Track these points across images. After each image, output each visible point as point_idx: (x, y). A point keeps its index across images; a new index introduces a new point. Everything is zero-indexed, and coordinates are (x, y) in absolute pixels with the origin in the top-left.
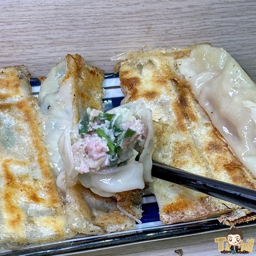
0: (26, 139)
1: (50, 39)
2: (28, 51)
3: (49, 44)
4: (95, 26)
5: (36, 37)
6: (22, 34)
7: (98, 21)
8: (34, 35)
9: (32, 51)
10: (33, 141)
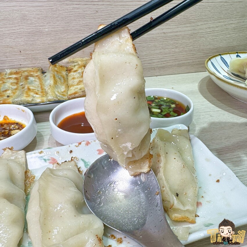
0: (37, 83)
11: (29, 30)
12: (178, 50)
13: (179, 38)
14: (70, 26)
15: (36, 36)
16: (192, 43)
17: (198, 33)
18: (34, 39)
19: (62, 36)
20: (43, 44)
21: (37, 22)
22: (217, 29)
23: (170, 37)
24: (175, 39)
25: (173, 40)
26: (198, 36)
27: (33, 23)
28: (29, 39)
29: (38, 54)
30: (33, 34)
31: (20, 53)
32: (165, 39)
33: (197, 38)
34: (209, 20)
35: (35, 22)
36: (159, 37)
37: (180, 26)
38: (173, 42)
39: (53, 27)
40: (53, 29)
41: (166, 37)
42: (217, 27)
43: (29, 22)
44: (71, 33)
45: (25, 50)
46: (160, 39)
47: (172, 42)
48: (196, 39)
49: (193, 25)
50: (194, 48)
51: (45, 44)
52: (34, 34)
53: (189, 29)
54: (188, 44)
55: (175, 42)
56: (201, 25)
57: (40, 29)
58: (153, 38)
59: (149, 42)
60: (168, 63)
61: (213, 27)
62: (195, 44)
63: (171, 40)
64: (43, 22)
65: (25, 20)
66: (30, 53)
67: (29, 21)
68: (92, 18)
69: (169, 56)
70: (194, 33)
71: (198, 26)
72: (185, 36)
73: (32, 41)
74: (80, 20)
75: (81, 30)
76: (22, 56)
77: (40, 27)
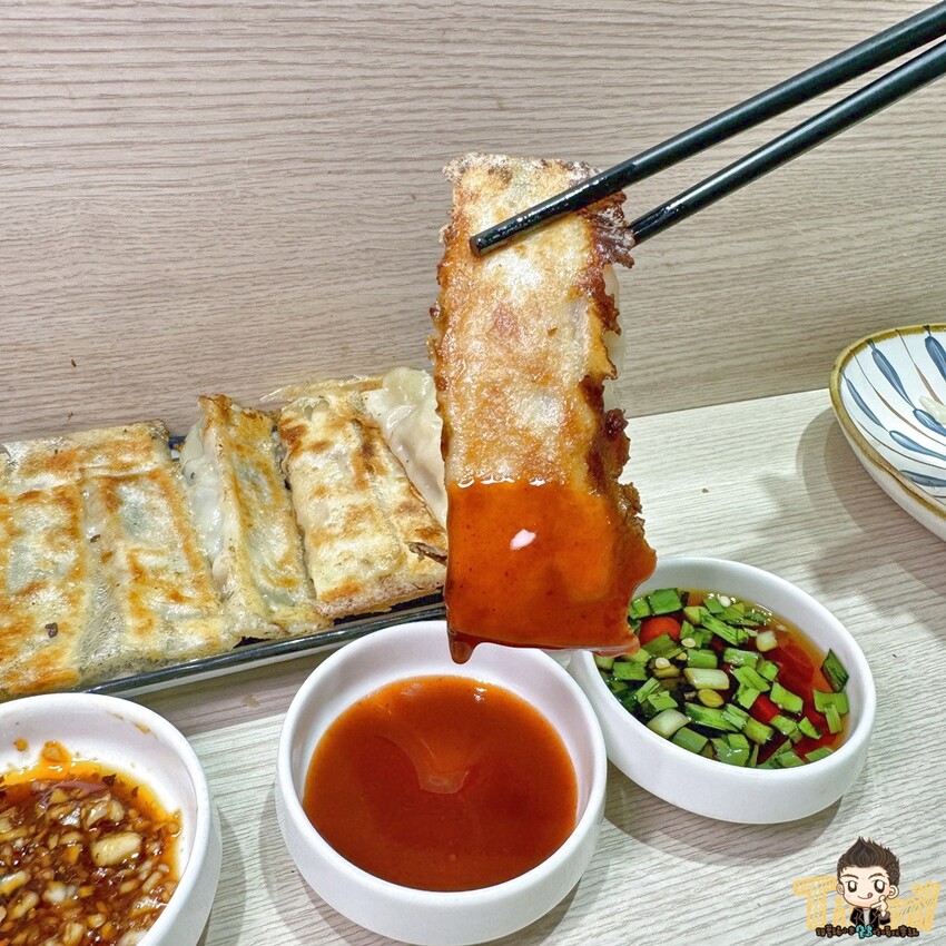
0: (164, 521)
1: (197, 376)
2: (161, 396)
3: (195, 384)
4: (262, 351)
5: (173, 375)
6: (150, 371)
7: (266, 344)
8: (169, 372)
9: (167, 397)
10: (175, 523)
11: (118, 280)
12: (714, 324)
13: (720, 282)
14: (296, 255)
15: (144, 299)
16: (766, 296)
17: (793, 259)
18: (139, 312)
19: (260, 294)
20: (179, 331)
21: (156, 246)
22: (859, 243)
23: (688, 280)
25: (699, 289)
26: (790, 269)
27: (138, 252)
28: (115, 311)
29: (151, 368)
30: (132, 294)
31: (69, 370)
33: (785, 276)
34: (836, 213)
35: (145, 246)
37: (729, 238)
38: (699, 294)
39: (226, 261)
40: (222, 271)
42: (860, 236)
43: (121, 247)
44: (300, 283)
45: (93, 357)
47: (695, 295)
48: (780, 282)
49: (777, 231)
50: (772, 311)
51: (184, 330)
52: (140, 293)
53: (761, 245)
54: (752, 301)
55: (707, 294)
56: (804, 231)
57: (167, 270)
60: (671, 369)
61: (846, 238)
62: (777, 299)
64: (183, 245)
65: (103, 240)
66: (114, 369)
67: (120, 241)
68: (391, 220)
69: (677, 346)
70: (776, 261)
71: (795, 233)
73: (128, 319)
74: (342, 229)
75: (343, 269)
76: (79, 380)
77: (170, 266)
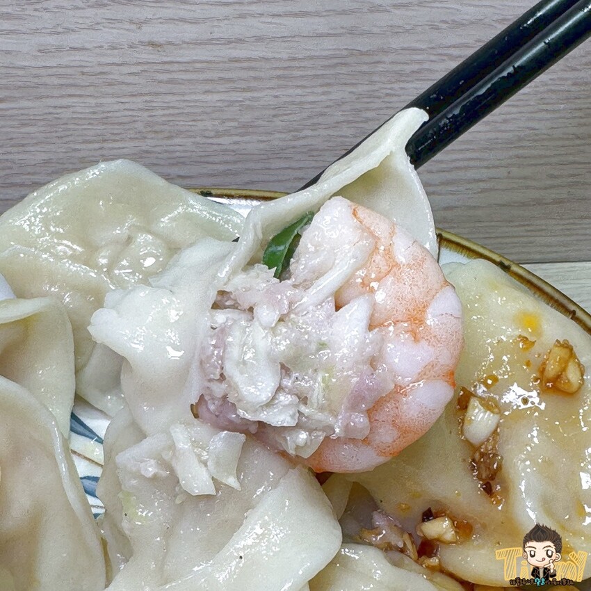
24: (231, 80)
32: (161, 82)
36: (126, 69)
41: (167, 67)
46: (130, 79)
58: (83, 74)
59: (56, 92)
63: (208, 87)
72: (296, 64)
